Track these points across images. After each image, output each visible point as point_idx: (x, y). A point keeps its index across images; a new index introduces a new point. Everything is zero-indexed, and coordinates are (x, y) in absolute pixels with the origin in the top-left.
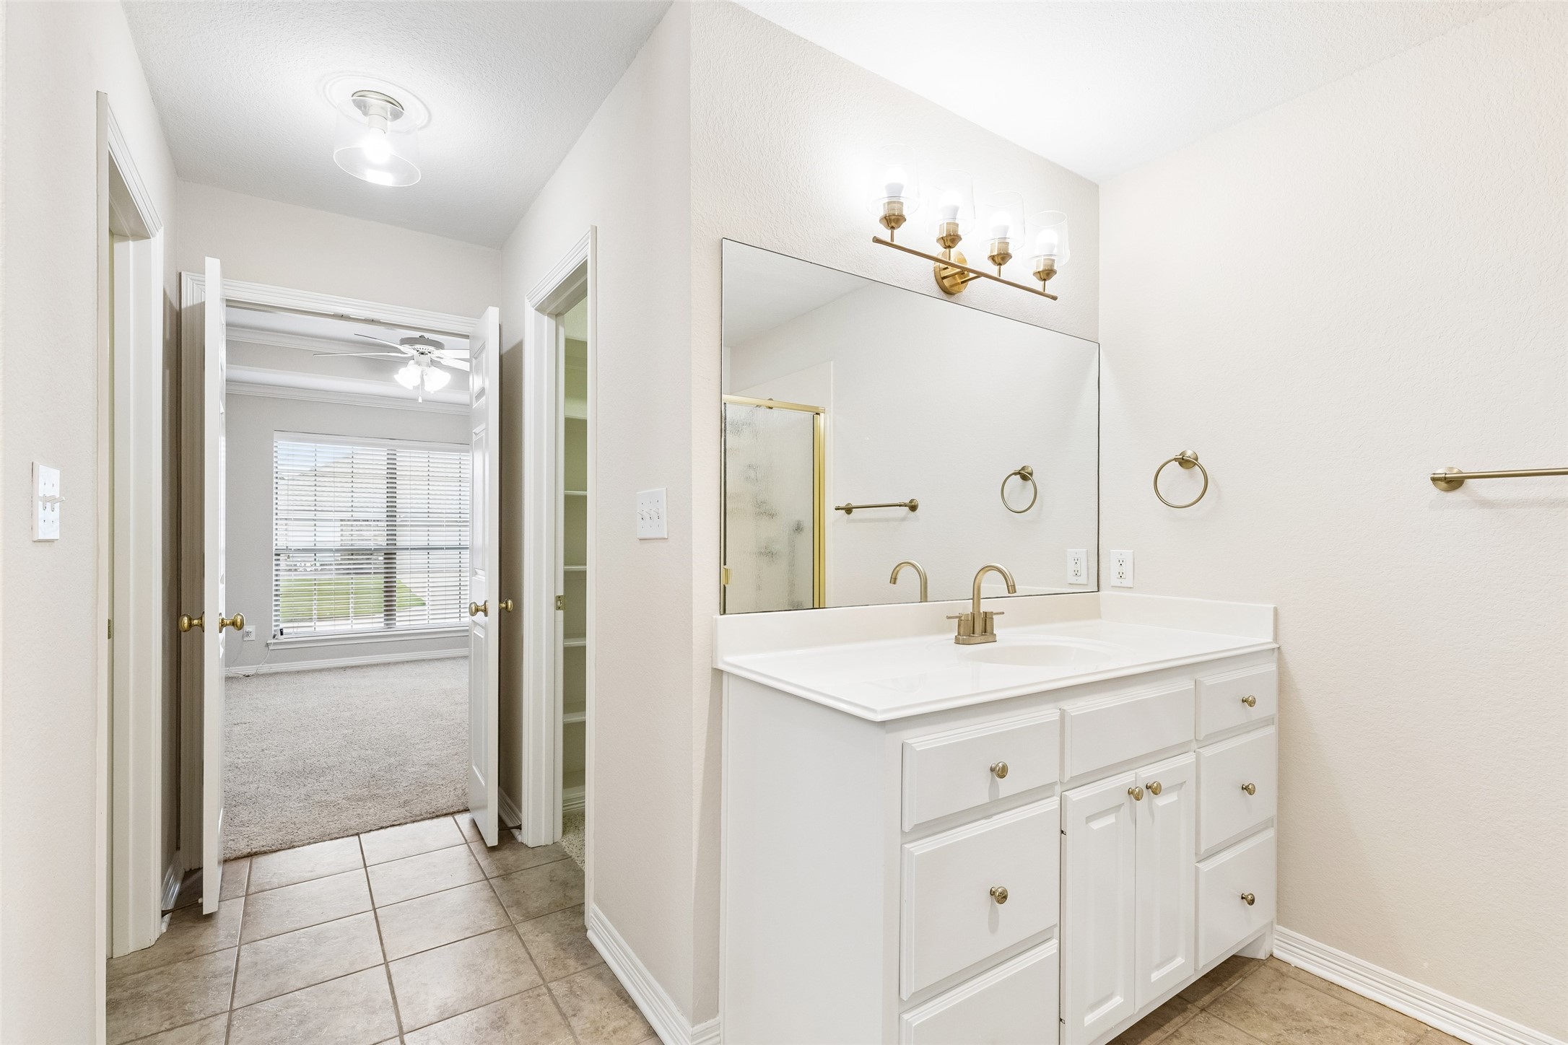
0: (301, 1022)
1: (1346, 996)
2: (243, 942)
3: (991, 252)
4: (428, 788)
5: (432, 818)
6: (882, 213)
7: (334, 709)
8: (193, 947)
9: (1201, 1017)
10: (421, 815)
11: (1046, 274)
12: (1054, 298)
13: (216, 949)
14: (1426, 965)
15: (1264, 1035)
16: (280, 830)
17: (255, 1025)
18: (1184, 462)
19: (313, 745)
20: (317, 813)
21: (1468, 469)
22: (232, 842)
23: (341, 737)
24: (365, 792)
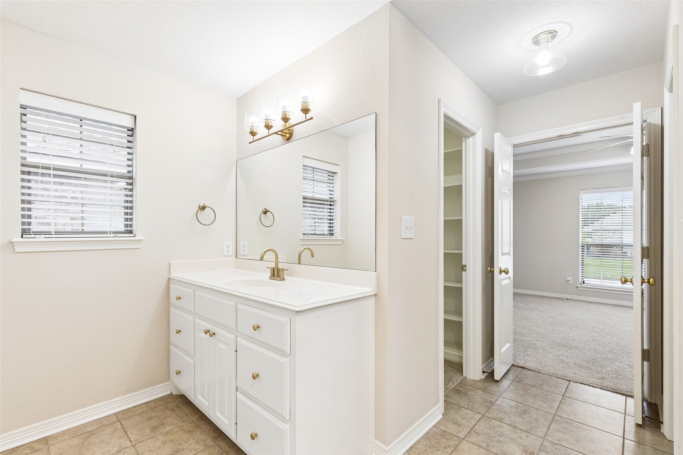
0: (500, 435)
2: (501, 396)
4: (621, 377)
5: (613, 392)
7: (597, 323)
8: (487, 388)
10: (607, 387)
13: (492, 393)
16: (538, 364)
17: (487, 425)
19: (575, 335)
20: (557, 364)
22: (519, 360)
23: (591, 336)
24: (585, 364)
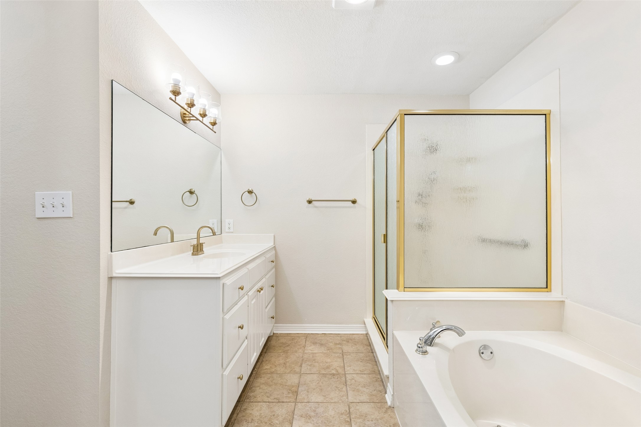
1: (291, 335)
3: (200, 112)
6: (171, 89)
9: (266, 355)
11: (214, 124)
12: (215, 133)
14: (306, 319)
15: (280, 351)
18: (250, 192)
21: (313, 199)
